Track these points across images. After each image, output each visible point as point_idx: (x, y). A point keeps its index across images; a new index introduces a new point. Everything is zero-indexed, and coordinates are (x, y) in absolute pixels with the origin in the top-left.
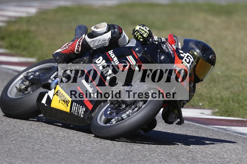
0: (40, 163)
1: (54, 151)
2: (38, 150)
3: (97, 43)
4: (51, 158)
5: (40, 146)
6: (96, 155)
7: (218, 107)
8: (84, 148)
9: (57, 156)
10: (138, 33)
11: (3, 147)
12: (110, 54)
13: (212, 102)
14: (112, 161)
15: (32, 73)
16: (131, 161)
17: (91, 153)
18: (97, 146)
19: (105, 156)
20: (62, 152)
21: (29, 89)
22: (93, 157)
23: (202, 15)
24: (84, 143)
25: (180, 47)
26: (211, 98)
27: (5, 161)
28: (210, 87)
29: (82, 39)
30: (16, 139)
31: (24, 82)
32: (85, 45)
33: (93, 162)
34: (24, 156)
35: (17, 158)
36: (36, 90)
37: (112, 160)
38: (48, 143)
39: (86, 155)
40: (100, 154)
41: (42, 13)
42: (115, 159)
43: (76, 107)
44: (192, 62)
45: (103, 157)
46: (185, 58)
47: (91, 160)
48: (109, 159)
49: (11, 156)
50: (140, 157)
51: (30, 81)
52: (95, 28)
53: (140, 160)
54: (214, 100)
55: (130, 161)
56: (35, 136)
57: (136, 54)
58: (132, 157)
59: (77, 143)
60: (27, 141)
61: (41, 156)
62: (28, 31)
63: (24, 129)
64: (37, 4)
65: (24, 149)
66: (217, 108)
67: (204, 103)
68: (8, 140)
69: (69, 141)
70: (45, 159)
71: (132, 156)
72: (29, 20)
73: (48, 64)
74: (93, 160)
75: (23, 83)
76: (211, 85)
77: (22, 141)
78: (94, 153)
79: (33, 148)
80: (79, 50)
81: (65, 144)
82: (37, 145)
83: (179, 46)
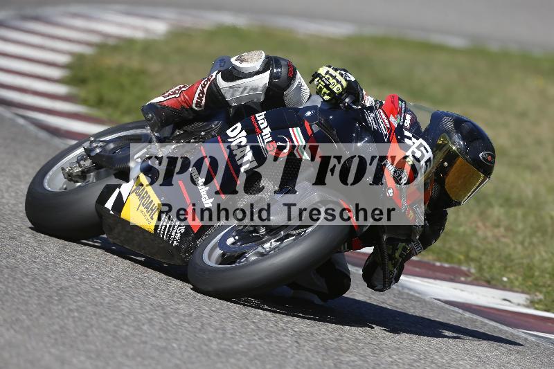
0: (128, 366)
1: (161, 343)
2: (126, 338)
3: (239, 93)
4: (152, 358)
5: (131, 329)
6: (256, 364)
7: (544, 290)
8: (229, 346)
9: (167, 355)
10: (321, 82)
11: (50, 322)
12: (258, 119)
13: (532, 276)
15: (102, 144)
17: (244, 358)
18: (260, 345)
20: (180, 349)
23: (535, 83)
24: (232, 334)
25: (408, 123)
26: (530, 268)
27: (50, 353)
28: (531, 243)
29: (209, 80)
30: (82, 308)
31: (82, 160)
32: (214, 94)
34: (92, 347)
35: (79, 350)
38: (152, 325)
39: (232, 360)
41: (178, 35)
49: (64, 344)
51: (94, 159)
52: (238, 60)
54: (537, 273)
56: (125, 305)
57: (311, 126)
59: (216, 332)
60: (105, 316)
61: (131, 352)
62: (143, 72)
63: (102, 288)
64: (171, 14)
65: (97, 333)
66: (541, 292)
67: (512, 276)
68: (63, 307)
69: (199, 327)
70: (139, 359)
72: (147, 47)
75: (79, 163)
76: (535, 240)
77: (95, 313)
78: (251, 360)
79: (115, 332)
80: (201, 102)
81: (189, 331)
82: (126, 327)
83: (406, 121)
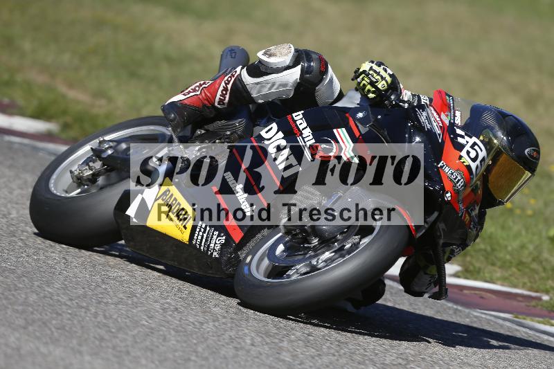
3: (267, 89)
10: (366, 79)
12: (296, 119)
14: (56, 297)
15: (111, 144)
16: (99, 303)
19: (44, 286)
21: (101, 180)
22: (16, 285)
25: (458, 121)
29: (233, 76)
31: (91, 161)
32: (239, 90)
33: (13, 295)
36: (116, 183)
37: (58, 295)
40: (31, 280)
42: (64, 294)
43: (204, 232)
44: (483, 159)
45: (38, 286)
46: (467, 148)
47: (10, 290)
48: (50, 293)
50: (121, 296)
51: (106, 161)
52: (265, 54)
53: (120, 302)
55: (97, 303)
57: (357, 127)
58: (102, 293)
71: (103, 291)
73: (152, 127)
74: (13, 292)
75: (88, 164)
80: (225, 100)
83: (456, 118)
